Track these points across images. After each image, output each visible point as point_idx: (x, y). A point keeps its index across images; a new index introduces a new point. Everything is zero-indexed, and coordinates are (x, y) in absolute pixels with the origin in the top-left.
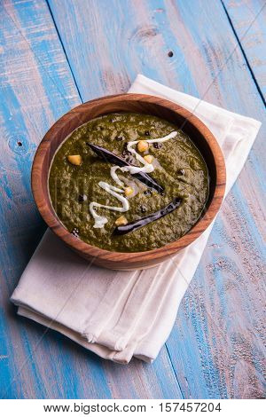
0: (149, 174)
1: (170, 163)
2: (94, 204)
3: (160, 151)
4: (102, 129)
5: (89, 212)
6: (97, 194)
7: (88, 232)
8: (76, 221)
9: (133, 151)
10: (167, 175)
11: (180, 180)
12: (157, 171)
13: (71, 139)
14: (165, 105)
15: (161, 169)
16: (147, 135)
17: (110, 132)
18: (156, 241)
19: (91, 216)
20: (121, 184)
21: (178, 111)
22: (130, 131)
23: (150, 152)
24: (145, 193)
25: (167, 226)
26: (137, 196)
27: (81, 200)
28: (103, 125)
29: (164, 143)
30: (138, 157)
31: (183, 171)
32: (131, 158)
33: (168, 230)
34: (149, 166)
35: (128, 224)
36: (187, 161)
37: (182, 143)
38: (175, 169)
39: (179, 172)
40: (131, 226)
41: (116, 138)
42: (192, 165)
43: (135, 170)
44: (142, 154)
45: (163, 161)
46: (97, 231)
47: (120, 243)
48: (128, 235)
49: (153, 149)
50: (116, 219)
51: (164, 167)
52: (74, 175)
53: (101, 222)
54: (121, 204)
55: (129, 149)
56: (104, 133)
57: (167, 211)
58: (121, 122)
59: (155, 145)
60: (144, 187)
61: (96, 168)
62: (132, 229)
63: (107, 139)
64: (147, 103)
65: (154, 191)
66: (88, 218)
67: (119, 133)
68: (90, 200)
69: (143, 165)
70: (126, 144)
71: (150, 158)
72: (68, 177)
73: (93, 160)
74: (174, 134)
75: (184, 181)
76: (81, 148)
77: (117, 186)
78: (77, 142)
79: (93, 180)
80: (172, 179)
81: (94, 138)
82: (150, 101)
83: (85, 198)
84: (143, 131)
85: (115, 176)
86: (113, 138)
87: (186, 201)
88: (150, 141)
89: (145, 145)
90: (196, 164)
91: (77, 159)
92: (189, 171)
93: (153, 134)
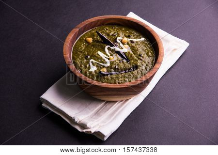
0: (125, 53)
1: (137, 50)
2: (92, 60)
3: (133, 45)
4: (107, 30)
5: (89, 63)
6: (95, 56)
7: (86, 72)
8: (81, 66)
9: (119, 42)
11: (139, 59)
12: (129, 52)
13: (90, 31)
14: (141, 24)
15: (131, 52)
16: (129, 37)
17: (111, 32)
19: (89, 65)
20: (109, 54)
22: (120, 33)
23: (128, 44)
24: (120, 61)
25: (127, 77)
26: (115, 61)
27: (86, 58)
28: (108, 28)
29: (137, 42)
30: (121, 45)
31: (142, 55)
32: (118, 44)
33: (127, 80)
34: (126, 49)
35: (106, 72)
36: (145, 51)
37: (146, 44)
38: (138, 53)
39: (140, 55)
41: (113, 35)
42: (147, 54)
43: (117, 49)
44: (123, 44)
45: (132, 48)
46: (90, 73)
48: (105, 77)
49: (130, 43)
50: (101, 68)
52: (87, 47)
53: (93, 69)
54: (106, 63)
55: (118, 40)
56: (107, 31)
57: (128, 70)
59: (131, 41)
60: (120, 58)
61: (98, 45)
62: (107, 75)
63: (108, 35)
65: (125, 61)
66: (88, 66)
67: (115, 33)
68: (91, 58)
69: (122, 48)
70: (117, 38)
71: (127, 46)
72: (83, 47)
73: (98, 41)
74: (143, 39)
75: (141, 60)
76: (94, 36)
77: (107, 55)
78: (93, 33)
79: (95, 50)
80: (135, 58)
82: (134, 21)
83: (89, 57)
84: (127, 35)
85: (107, 51)
86: (111, 34)
87: (139, 68)
88: (129, 40)
89: (126, 40)
90: (150, 54)
91: (90, 40)
92: (145, 56)
93: (132, 37)
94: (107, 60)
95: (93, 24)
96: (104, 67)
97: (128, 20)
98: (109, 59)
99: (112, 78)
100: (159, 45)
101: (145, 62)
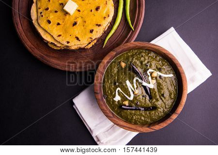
0: (150, 89)
1: (162, 89)
2: (119, 89)
3: (161, 81)
4: (142, 56)
5: (115, 92)
6: (123, 85)
7: (110, 100)
8: (108, 92)
9: (149, 74)
10: (157, 94)
11: (161, 99)
12: (154, 89)
13: (127, 53)
15: (156, 90)
16: (160, 70)
17: (145, 60)
18: (135, 120)
19: (115, 93)
20: (135, 87)
21: (179, 68)
22: (154, 63)
23: (156, 79)
24: (143, 96)
25: (144, 116)
26: (139, 96)
27: (115, 84)
28: (144, 54)
29: (165, 78)
30: (150, 78)
31: (165, 96)
32: (147, 77)
33: (143, 118)
34: (152, 85)
35: (128, 106)
36: (169, 91)
37: (173, 82)
38: (162, 92)
39: (163, 95)
40: (128, 108)
41: (146, 64)
42: (170, 95)
43: (145, 84)
44: (152, 78)
45: (159, 85)
46: (114, 101)
47: (120, 112)
48: (125, 111)
49: (158, 78)
50: (125, 100)
51: (158, 89)
52: (118, 72)
53: (118, 98)
54: (130, 96)
55: (148, 72)
56: (142, 59)
58: (152, 58)
59: (160, 77)
61: (129, 73)
63: (141, 63)
65: (148, 98)
66: (113, 93)
67: (148, 62)
68: (119, 86)
69: (149, 83)
70: (148, 69)
71: (154, 81)
72: (116, 70)
74: (171, 75)
75: (163, 101)
76: (128, 60)
77: (133, 86)
78: (129, 56)
79: (125, 78)
80: (158, 97)
81: (136, 59)
83: (117, 84)
84: (159, 67)
85: (135, 80)
86: (144, 63)
87: (158, 110)
88: (159, 74)
89: (156, 74)
90: (172, 96)
91: (123, 65)
92: (168, 97)
93: (163, 71)
94: (132, 93)
96: (127, 99)
98: (134, 93)
99: (131, 114)
101: (165, 104)
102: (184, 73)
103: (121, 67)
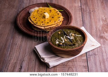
0: (71, 39)
2: (58, 40)
3: (76, 37)
6: (59, 38)
7: (54, 44)
11: (76, 42)
12: (73, 39)
14: (81, 30)
15: (74, 39)
16: (75, 34)
19: (56, 41)
20: (65, 39)
21: (83, 31)
22: (72, 32)
23: (74, 36)
26: (66, 41)
29: (77, 36)
30: (71, 36)
43: (69, 37)
44: (72, 36)
46: (56, 44)
50: (60, 43)
51: (75, 39)
55: (70, 34)
57: (70, 45)
59: (75, 36)
60: (69, 40)
62: (62, 46)
64: (78, 29)
69: (71, 37)
71: (73, 37)
74: (80, 36)
75: (77, 43)
77: (64, 39)
80: (75, 41)
83: (57, 38)
85: (65, 37)
86: (68, 32)
87: (75, 45)
89: (73, 35)
90: (81, 41)
91: (60, 33)
92: (79, 41)
93: (76, 34)
94: (63, 40)
95: (62, 28)
96: (61, 42)
97: (76, 28)
98: (64, 40)
99: (63, 47)
100: (86, 38)
101: (78, 44)
102: (85, 33)
103: (58, 34)
